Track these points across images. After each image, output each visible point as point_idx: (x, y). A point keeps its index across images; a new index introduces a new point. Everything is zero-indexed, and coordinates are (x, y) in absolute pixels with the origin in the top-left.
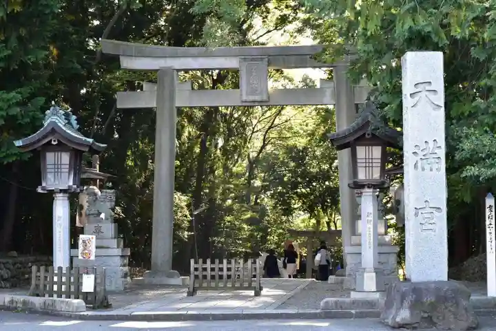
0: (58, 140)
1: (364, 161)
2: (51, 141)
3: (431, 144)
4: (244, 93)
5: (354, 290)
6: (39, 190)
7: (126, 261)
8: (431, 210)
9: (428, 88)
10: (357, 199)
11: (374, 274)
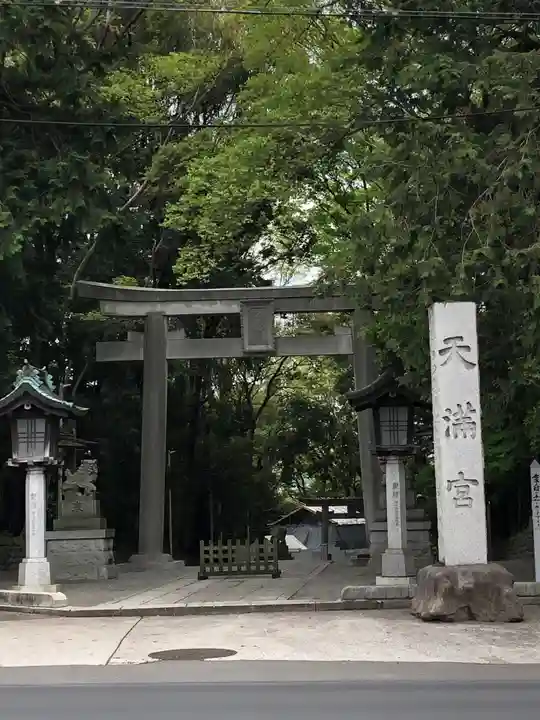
0: (32, 405)
1: (388, 423)
2: (23, 406)
3: (464, 407)
4: (246, 342)
5: (380, 575)
6: (10, 464)
7: (111, 543)
8: (467, 483)
9: (460, 343)
10: (382, 467)
11: (403, 557)
